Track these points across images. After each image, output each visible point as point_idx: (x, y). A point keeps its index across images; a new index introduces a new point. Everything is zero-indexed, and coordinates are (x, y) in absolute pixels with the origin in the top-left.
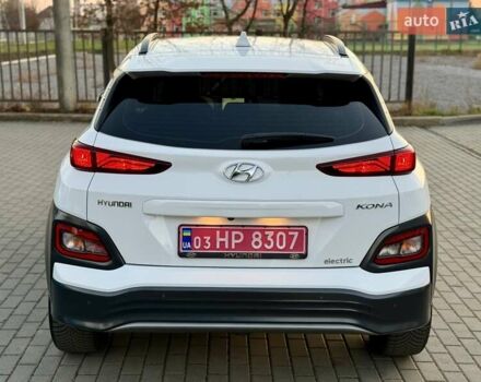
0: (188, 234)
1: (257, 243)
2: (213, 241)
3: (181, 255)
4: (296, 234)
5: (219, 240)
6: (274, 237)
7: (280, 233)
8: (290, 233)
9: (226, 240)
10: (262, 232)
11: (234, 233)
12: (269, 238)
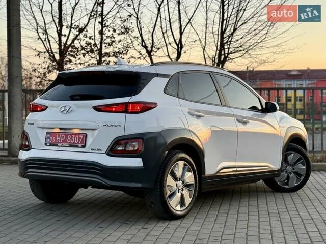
0: (49, 136)
1: (69, 140)
2: (56, 139)
3: (46, 144)
4: (82, 136)
5: (58, 138)
6: (75, 138)
7: (77, 136)
8: (80, 136)
9: (59, 138)
10: (71, 135)
11: (62, 135)
12: (73, 138)
